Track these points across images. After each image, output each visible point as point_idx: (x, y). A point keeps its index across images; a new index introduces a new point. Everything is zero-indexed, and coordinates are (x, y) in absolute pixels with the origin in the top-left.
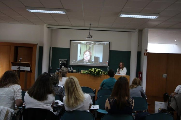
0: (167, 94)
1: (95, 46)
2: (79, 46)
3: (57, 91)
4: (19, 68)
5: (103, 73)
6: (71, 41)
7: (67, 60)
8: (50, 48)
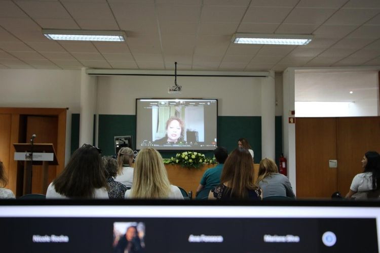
0: (338, 194)
1: (187, 108)
2: (155, 110)
3: (111, 191)
4: (31, 155)
5: (205, 161)
6: (138, 100)
7: (130, 136)
8: (95, 116)
